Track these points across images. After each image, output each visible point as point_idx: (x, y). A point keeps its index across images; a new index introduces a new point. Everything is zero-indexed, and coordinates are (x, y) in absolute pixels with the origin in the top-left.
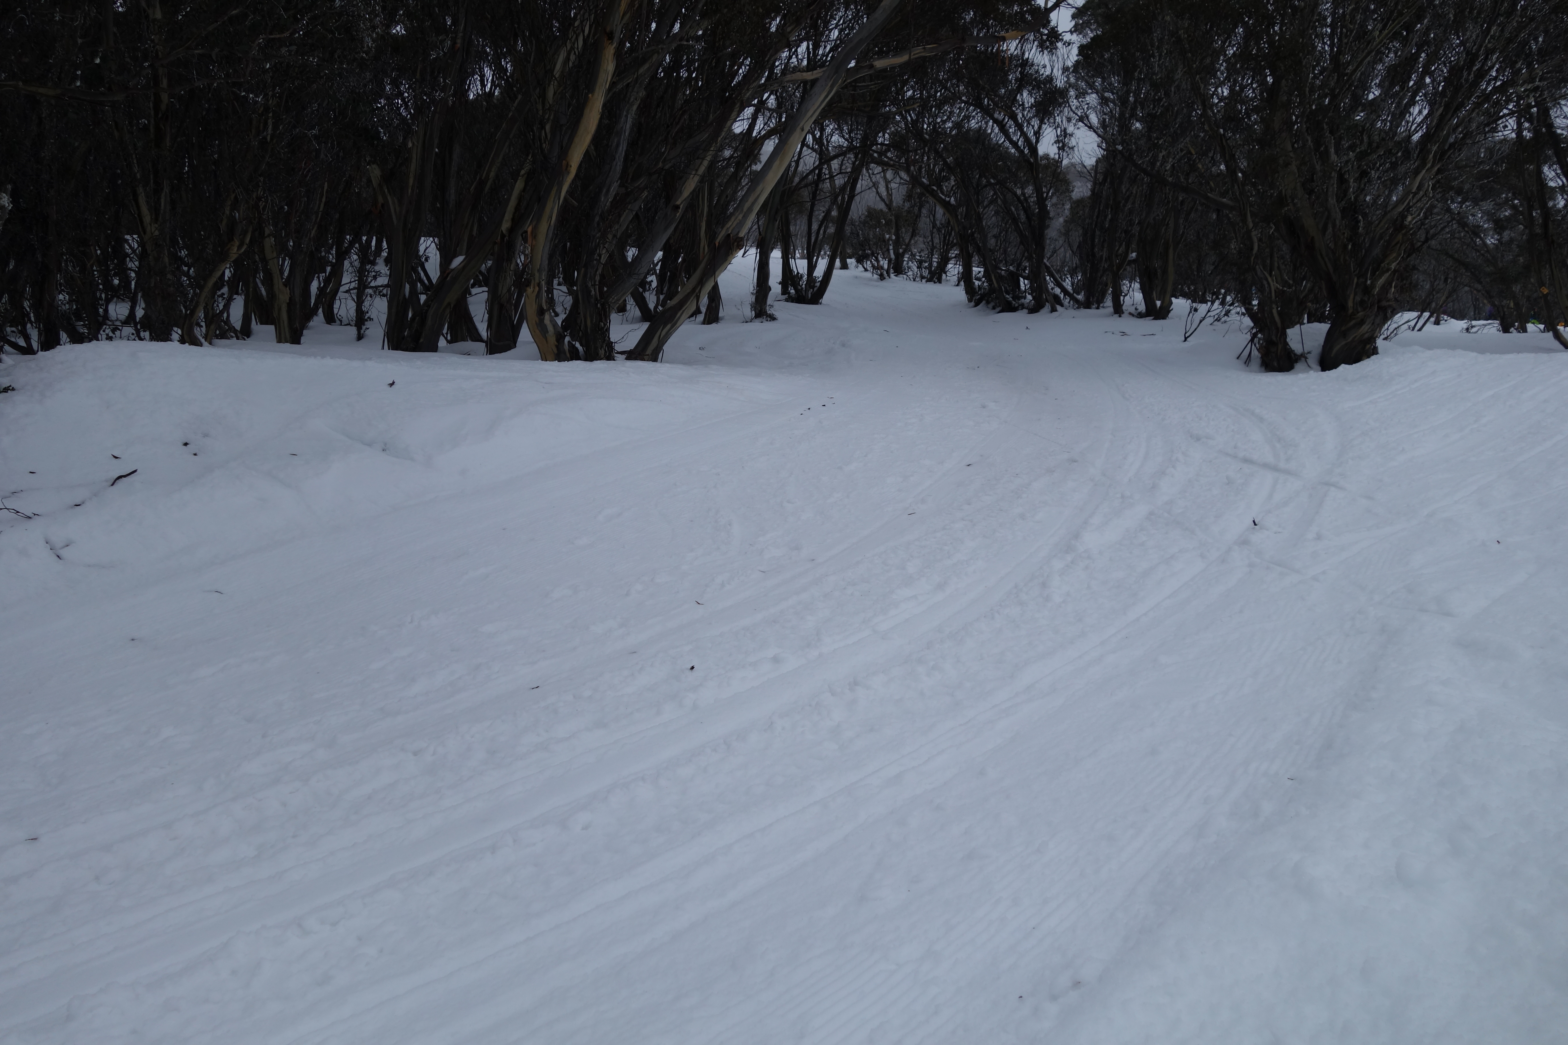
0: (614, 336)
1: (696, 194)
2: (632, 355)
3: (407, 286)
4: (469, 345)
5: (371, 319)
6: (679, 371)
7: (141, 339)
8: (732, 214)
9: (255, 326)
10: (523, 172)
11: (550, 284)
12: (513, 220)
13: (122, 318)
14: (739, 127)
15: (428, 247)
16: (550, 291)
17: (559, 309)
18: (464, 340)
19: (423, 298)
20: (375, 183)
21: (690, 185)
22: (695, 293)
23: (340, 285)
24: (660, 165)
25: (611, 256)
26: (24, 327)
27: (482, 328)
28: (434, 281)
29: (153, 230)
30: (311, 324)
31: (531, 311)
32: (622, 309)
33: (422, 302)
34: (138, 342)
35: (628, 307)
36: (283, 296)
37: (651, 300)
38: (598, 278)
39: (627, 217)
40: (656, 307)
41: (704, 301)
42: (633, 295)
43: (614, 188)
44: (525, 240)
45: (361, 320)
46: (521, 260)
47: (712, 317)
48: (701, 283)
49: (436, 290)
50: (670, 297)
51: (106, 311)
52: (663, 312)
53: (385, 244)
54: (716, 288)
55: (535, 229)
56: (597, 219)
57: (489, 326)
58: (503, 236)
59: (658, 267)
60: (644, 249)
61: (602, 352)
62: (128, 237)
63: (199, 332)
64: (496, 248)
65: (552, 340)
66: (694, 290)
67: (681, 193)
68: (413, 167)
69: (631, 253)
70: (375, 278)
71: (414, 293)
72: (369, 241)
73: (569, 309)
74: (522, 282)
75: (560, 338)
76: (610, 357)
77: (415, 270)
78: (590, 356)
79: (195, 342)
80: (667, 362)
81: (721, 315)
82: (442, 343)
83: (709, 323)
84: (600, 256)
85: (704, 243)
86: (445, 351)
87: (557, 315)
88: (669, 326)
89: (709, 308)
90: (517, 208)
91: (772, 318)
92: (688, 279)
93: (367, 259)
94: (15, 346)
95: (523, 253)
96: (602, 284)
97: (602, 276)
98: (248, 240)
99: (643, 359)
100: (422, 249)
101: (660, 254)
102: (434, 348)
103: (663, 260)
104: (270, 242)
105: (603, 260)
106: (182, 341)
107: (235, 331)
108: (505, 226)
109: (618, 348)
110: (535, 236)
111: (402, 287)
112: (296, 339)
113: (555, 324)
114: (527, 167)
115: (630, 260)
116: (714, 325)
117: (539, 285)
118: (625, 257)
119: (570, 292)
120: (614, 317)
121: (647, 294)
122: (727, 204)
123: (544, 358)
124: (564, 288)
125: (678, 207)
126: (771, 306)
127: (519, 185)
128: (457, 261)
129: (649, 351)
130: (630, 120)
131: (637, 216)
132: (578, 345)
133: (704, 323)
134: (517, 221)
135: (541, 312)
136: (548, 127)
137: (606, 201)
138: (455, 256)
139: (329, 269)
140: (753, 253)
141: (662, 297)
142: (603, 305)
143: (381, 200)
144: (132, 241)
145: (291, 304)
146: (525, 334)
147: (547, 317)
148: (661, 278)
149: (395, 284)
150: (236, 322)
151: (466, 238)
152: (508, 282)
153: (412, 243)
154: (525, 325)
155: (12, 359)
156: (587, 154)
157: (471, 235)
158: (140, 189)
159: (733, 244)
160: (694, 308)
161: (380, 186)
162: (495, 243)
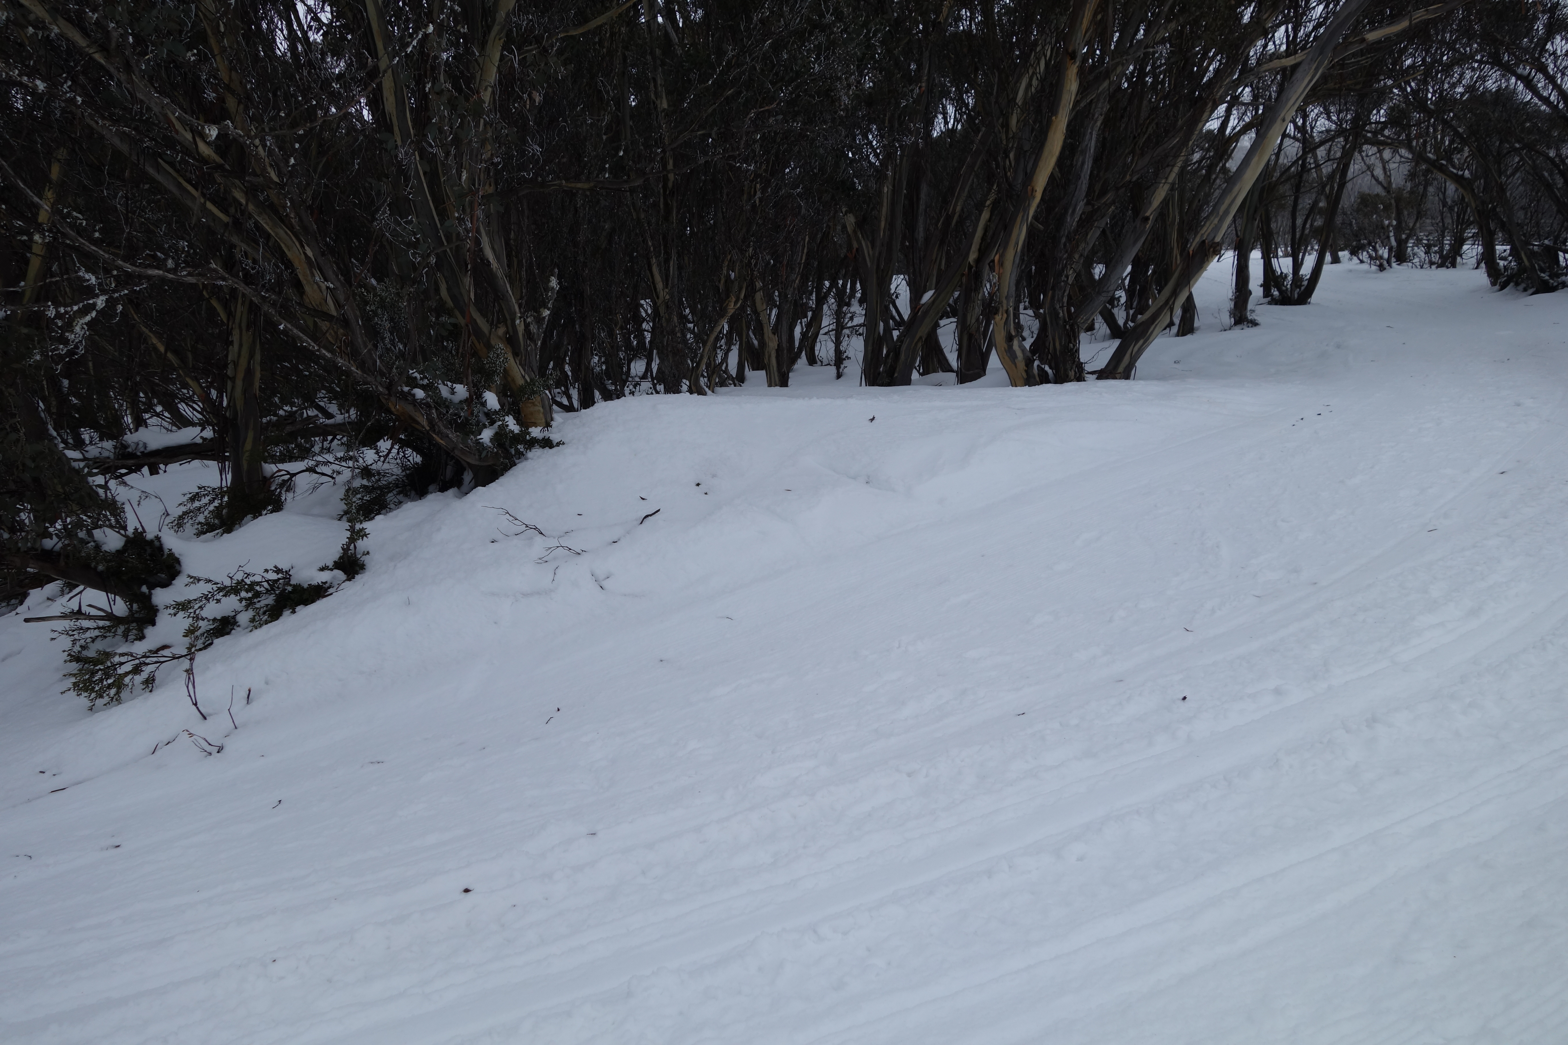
0: (1084, 356)
1: (1165, 203)
2: (1103, 375)
3: (882, 324)
4: (941, 376)
5: (848, 358)
6: (1154, 386)
7: (657, 392)
8: (1207, 217)
9: (748, 373)
10: (988, 203)
11: (1016, 309)
12: (979, 250)
13: (640, 374)
14: (1213, 126)
15: (900, 285)
16: (1017, 315)
17: (1026, 333)
18: (935, 371)
19: (895, 334)
20: (850, 229)
21: (1160, 195)
22: (1168, 305)
23: (820, 328)
24: (1128, 178)
25: (1078, 276)
26: (567, 389)
27: (952, 358)
28: (906, 317)
29: (663, 294)
30: (796, 367)
31: (1000, 337)
32: (1091, 328)
33: (895, 338)
34: (655, 396)
35: (1097, 326)
36: (772, 343)
37: (1120, 316)
38: (1065, 299)
39: (1093, 235)
40: (1126, 323)
41: (1178, 313)
42: (1101, 313)
43: (1080, 207)
44: (992, 269)
45: (839, 359)
46: (987, 288)
47: (1187, 328)
48: (1175, 294)
49: (910, 326)
50: (1141, 310)
51: (629, 369)
52: (1135, 328)
53: (858, 286)
54: (1190, 298)
55: (1002, 256)
56: (1063, 240)
57: (959, 357)
58: (970, 267)
59: (1127, 282)
60: (1111, 265)
61: (1072, 374)
62: (643, 302)
63: (703, 381)
64: (964, 280)
65: (1021, 365)
66: (1167, 302)
67: (1151, 203)
68: (884, 210)
69: (1098, 270)
70: (851, 319)
71: (888, 330)
72: (844, 285)
73: (1036, 332)
74: (990, 309)
75: (1029, 363)
76: (1080, 378)
77: (887, 308)
78: (1061, 378)
79: (702, 392)
80: (1142, 378)
81: (1196, 324)
82: (915, 376)
83: (1184, 334)
84: (1067, 277)
85: (1176, 252)
86: (919, 383)
87: (1024, 339)
88: (1141, 341)
89: (1183, 319)
90: (984, 237)
91: (1254, 324)
92: (1159, 292)
93: (843, 301)
94: (560, 405)
95: (990, 281)
96: (1069, 304)
97: (1069, 296)
98: (742, 296)
99: (1115, 378)
100: (893, 287)
101: (1129, 268)
102: (907, 381)
103: (1132, 273)
104: (759, 296)
105: (1070, 281)
106: (690, 392)
107: (733, 379)
108: (972, 257)
109: (1088, 368)
110: (1001, 264)
111: (876, 325)
112: (784, 382)
113: (1023, 349)
114: (992, 197)
115: (1097, 277)
116: (1189, 336)
117: (1007, 311)
118: (1091, 275)
119: (1037, 316)
120: (1083, 336)
121: (1115, 311)
122: (1200, 209)
123: (1014, 384)
124: (1030, 312)
125: (1147, 219)
126: (1253, 311)
127: (986, 214)
128: (927, 296)
129: (1121, 369)
130: (1095, 135)
131: (1105, 230)
132: (1047, 369)
133: (1178, 335)
134: (984, 250)
135: (1010, 338)
136: (1012, 155)
137: (1072, 221)
138: (925, 291)
139: (810, 314)
140: (1230, 257)
141: (1131, 312)
142: (1072, 326)
143: (856, 245)
144: (646, 305)
145: (779, 350)
146: (994, 361)
147: (1016, 343)
148: (1130, 293)
149: (870, 323)
150: (733, 371)
151: (935, 273)
152: (977, 310)
153: (884, 282)
154: (994, 352)
155: (559, 417)
156: (1052, 177)
157: (939, 269)
158: (654, 260)
159: (1211, 250)
160: (1168, 321)
161: (854, 231)
162: (963, 275)
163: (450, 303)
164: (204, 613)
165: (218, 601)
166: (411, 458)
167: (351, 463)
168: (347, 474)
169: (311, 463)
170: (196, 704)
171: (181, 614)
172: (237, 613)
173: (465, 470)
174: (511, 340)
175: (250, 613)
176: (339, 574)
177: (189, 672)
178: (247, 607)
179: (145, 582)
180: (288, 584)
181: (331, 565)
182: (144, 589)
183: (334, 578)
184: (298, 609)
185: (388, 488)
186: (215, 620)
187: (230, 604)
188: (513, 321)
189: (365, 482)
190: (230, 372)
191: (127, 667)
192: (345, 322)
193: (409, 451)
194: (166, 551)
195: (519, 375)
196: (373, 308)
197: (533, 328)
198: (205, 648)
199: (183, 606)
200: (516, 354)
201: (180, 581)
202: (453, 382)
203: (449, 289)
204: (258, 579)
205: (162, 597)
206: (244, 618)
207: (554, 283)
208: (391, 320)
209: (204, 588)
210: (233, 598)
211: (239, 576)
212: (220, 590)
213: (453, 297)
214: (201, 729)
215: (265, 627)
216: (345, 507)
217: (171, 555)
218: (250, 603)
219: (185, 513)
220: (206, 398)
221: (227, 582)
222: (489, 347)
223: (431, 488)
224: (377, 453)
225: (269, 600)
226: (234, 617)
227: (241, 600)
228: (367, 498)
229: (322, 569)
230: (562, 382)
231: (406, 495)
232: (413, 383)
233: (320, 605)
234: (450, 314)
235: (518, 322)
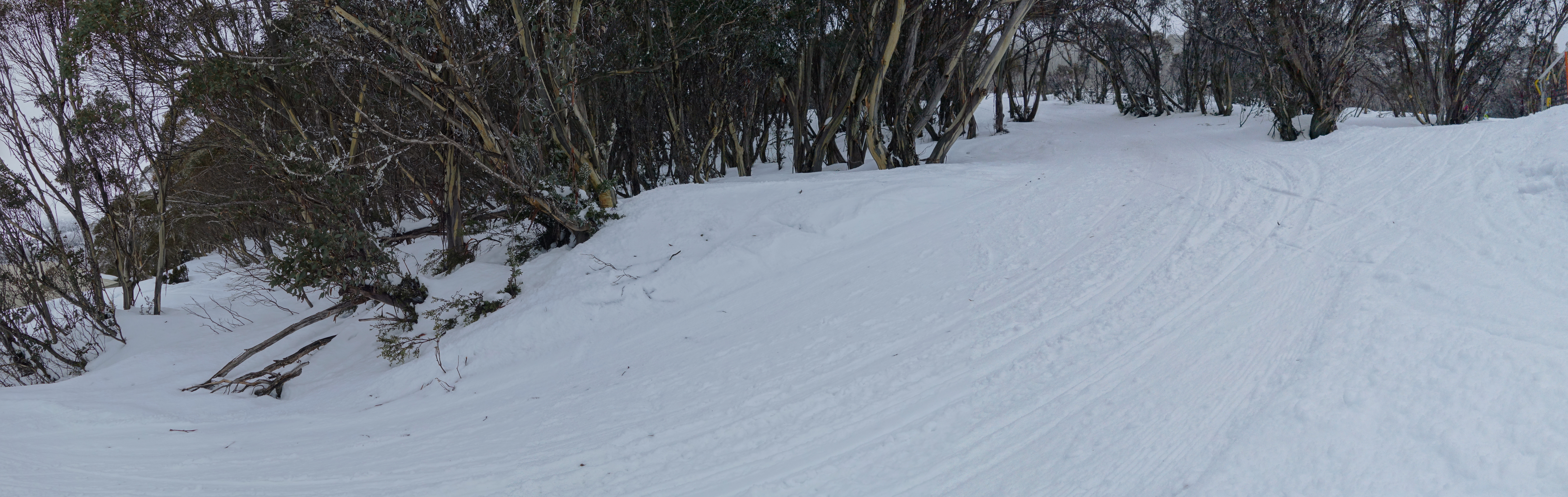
0: (917, 152)
1: (957, 68)
2: (929, 161)
3: (803, 137)
4: (838, 165)
5: (785, 157)
6: (957, 167)
7: (676, 184)
8: (979, 76)
9: (727, 169)
10: (859, 68)
11: (879, 126)
12: (856, 94)
13: (666, 174)
14: (979, 29)
15: (812, 115)
16: (879, 130)
17: (885, 139)
18: (835, 163)
19: (811, 142)
20: (781, 86)
21: (953, 63)
22: (961, 122)
23: (767, 141)
24: (936, 55)
25: (912, 107)
26: (624, 185)
27: (845, 155)
28: (817, 133)
29: (676, 128)
30: (755, 164)
31: (871, 142)
32: (921, 135)
33: (811, 145)
34: (675, 185)
35: (924, 134)
36: (740, 151)
37: (936, 129)
38: (906, 120)
39: (919, 85)
40: (939, 132)
41: (967, 126)
42: (926, 127)
43: (911, 70)
44: (864, 104)
45: (780, 159)
46: (861, 115)
47: (972, 134)
48: (964, 116)
49: (819, 138)
50: (947, 125)
51: (659, 171)
52: (945, 135)
53: (788, 117)
54: (973, 118)
55: (869, 97)
56: (903, 88)
57: (848, 154)
58: (852, 104)
59: (939, 110)
60: (929, 101)
61: (912, 161)
62: (664, 133)
63: (701, 176)
64: (848, 111)
65: (884, 157)
66: (961, 121)
67: (948, 68)
68: (801, 74)
69: (923, 104)
70: (785, 135)
71: (807, 141)
72: (780, 117)
73: (891, 139)
74: (864, 127)
75: (888, 156)
76: (916, 164)
77: (805, 128)
78: (906, 164)
79: (701, 182)
80: (950, 163)
81: (977, 133)
82: (824, 165)
83: (971, 138)
84: (906, 108)
85: (964, 94)
86: (826, 170)
87: (884, 143)
88: (948, 142)
89: (970, 130)
90: (858, 87)
91: (1007, 132)
92: (956, 115)
93: (780, 126)
94: (621, 194)
95: (863, 111)
96: (908, 122)
97: (908, 119)
98: (721, 126)
99: (936, 163)
100: (808, 116)
101: (939, 103)
102: (820, 169)
103: (941, 105)
104: (731, 125)
105: (908, 110)
106: (695, 182)
107: (719, 173)
108: (853, 97)
109: (920, 158)
110: (869, 101)
111: (800, 138)
112: (748, 173)
113: (884, 149)
114: (862, 65)
115: (922, 108)
116: (973, 139)
117: (874, 128)
118: (919, 107)
119: (891, 129)
120: (917, 140)
121: (933, 126)
122: (975, 72)
123: (880, 168)
124: (887, 127)
125: (947, 76)
126: (1006, 125)
127: (858, 75)
128: (828, 121)
129: (938, 158)
130: (916, 33)
131: (924, 83)
132: (898, 158)
133: (967, 138)
134: (859, 95)
135: (876, 143)
136: (871, 43)
137: (907, 78)
138: (827, 118)
139: (761, 134)
140: (992, 96)
141: (942, 126)
142: (910, 135)
143: (785, 94)
144: (667, 135)
145: (744, 155)
146: (868, 156)
147: (880, 145)
148: (941, 116)
149: (796, 137)
150: (719, 169)
151: (832, 107)
152: (856, 128)
153: (803, 114)
154: (868, 151)
155: (621, 201)
156: (894, 54)
157: (834, 106)
158: (670, 109)
159: (981, 93)
160: (962, 131)
161: (784, 87)
162: (848, 108)
163: (558, 142)
164: (441, 317)
165: (448, 310)
166: (541, 229)
167: (509, 234)
168: (507, 240)
169: (489, 235)
170: (440, 365)
171: (430, 317)
172: (457, 317)
173: (570, 234)
174: (592, 160)
175: (464, 317)
176: (508, 295)
177: (437, 348)
178: (462, 313)
179: (412, 301)
180: (482, 301)
181: (503, 290)
182: (411, 304)
183: (505, 297)
184: (488, 314)
185: (530, 246)
186: (446, 320)
187: (453, 313)
188: (593, 149)
189: (518, 244)
190: (446, 188)
191: (406, 345)
192: (505, 157)
193: (540, 225)
194: (421, 285)
195: (597, 179)
196: (518, 148)
197: (604, 152)
198: (442, 335)
199: (430, 313)
200: (595, 167)
201: (428, 300)
202: (562, 185)
203: (557, 134)
204: (466, 298)
205: (420, 308)
206: (460, 319)
207: (614, 126)
208: (528, 154)
209: (440, 304)
210: (455, 309)
211: (457, 297)
212: (448, 304)
213: (560, 139)
214: (444, 378)
215: (471, 324)
216: (508, 257)
217: (423, 286)
218: (463, 311)
219: (428, 264)
220: (433, 204)
221: (451, 301)
222: (580, 164)
223: (552, 245)
224: (523, 227)
225: (472, 310)
226: (455, 319)
227: (459, 310)
228: (519, 252)
229: (499, 293)
230: (621, 181)
231: (539, 250)
232: (541, 187)
233: (499, 312)
234: (559, 148)
235: (595, 149)
